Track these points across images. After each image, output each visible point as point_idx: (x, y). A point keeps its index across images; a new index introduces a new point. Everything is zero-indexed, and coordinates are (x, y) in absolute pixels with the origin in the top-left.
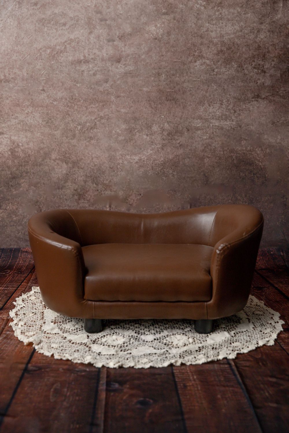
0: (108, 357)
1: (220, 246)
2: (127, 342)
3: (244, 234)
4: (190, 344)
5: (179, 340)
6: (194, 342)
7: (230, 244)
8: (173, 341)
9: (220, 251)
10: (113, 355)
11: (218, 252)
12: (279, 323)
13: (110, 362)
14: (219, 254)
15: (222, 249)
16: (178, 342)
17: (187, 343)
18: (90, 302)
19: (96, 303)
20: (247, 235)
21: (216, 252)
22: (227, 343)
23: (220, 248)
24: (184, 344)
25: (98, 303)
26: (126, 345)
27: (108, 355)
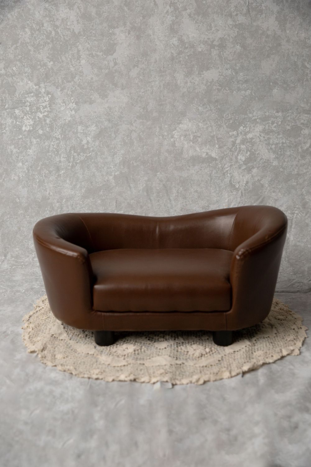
0: (119, 369)
1: (239, 251)
2: (138, 350)
3: (267, 237)
4: (207, 354)
5: (195, 350)
6: (212, 351)
7: (251, 249)
8: (188, 350)
9: (240, 256)
10: (124, 366)
11: (238, 257)
12: (302, 329)
13: (120, 375)
14: (239, 260)
15: (243, 254)
16: (194, 351)
17: (204, 353)
18: (99, 313)
19: (105, 314)
20: (270, 239)
21: (235, 257)
22: (248, 353)
23: (240, 253)
24: (201, 355)
25: (108, 314)
26: (136, 352)
27: (118, 367)
